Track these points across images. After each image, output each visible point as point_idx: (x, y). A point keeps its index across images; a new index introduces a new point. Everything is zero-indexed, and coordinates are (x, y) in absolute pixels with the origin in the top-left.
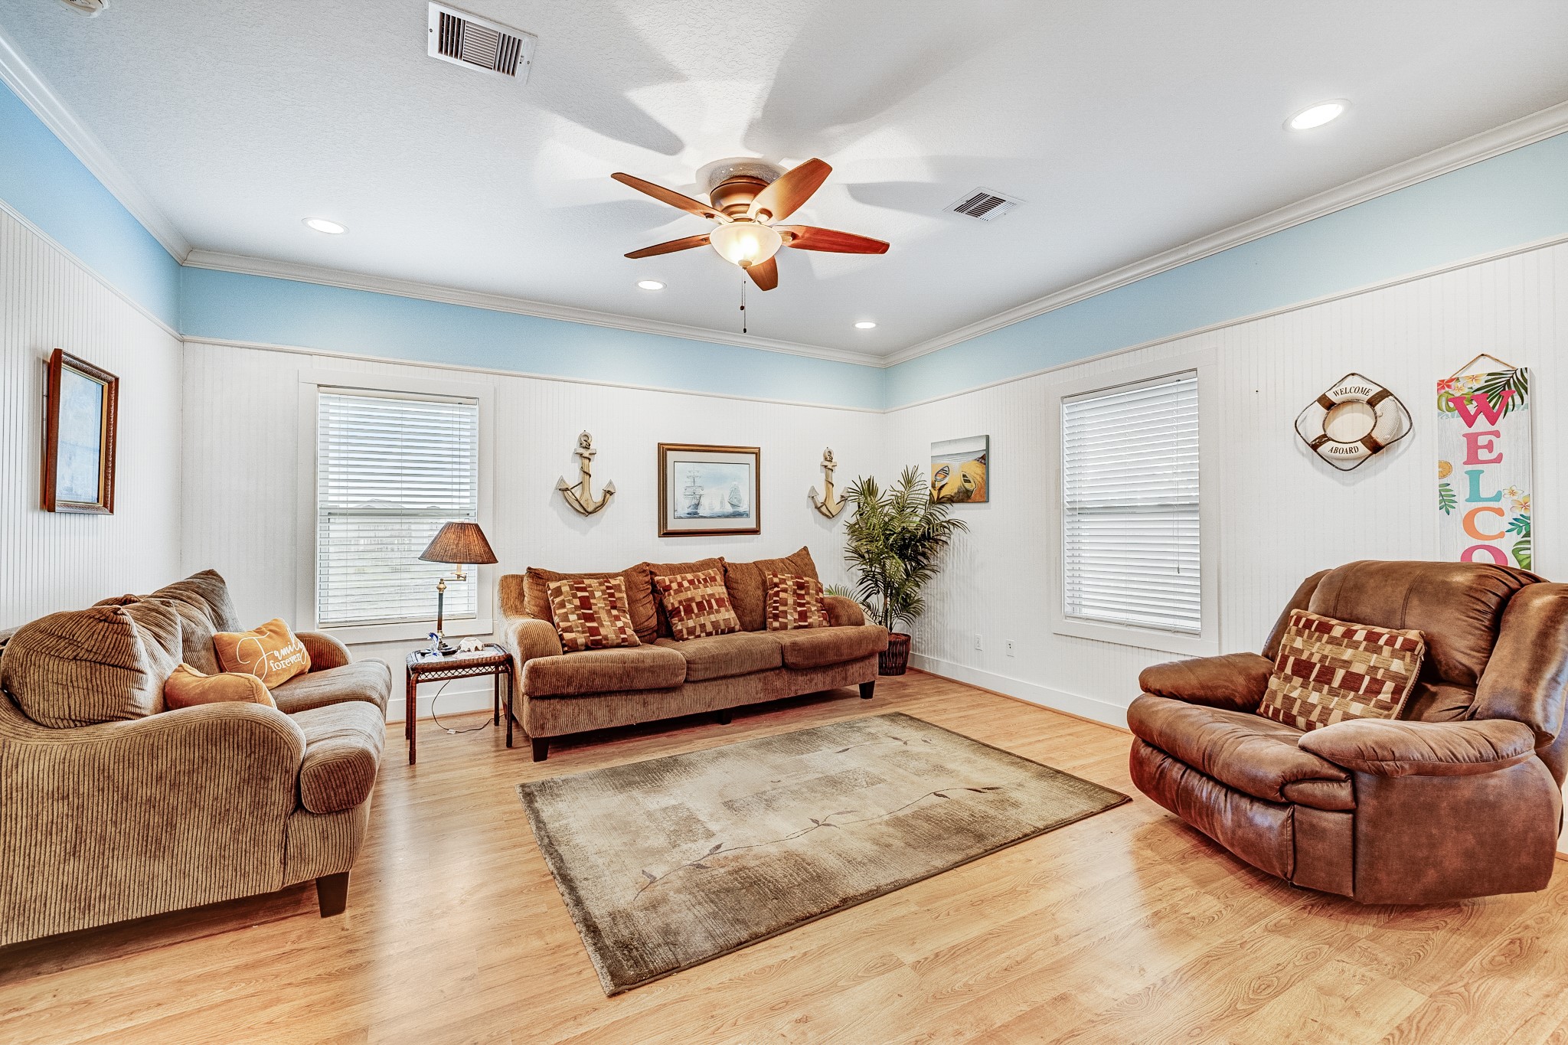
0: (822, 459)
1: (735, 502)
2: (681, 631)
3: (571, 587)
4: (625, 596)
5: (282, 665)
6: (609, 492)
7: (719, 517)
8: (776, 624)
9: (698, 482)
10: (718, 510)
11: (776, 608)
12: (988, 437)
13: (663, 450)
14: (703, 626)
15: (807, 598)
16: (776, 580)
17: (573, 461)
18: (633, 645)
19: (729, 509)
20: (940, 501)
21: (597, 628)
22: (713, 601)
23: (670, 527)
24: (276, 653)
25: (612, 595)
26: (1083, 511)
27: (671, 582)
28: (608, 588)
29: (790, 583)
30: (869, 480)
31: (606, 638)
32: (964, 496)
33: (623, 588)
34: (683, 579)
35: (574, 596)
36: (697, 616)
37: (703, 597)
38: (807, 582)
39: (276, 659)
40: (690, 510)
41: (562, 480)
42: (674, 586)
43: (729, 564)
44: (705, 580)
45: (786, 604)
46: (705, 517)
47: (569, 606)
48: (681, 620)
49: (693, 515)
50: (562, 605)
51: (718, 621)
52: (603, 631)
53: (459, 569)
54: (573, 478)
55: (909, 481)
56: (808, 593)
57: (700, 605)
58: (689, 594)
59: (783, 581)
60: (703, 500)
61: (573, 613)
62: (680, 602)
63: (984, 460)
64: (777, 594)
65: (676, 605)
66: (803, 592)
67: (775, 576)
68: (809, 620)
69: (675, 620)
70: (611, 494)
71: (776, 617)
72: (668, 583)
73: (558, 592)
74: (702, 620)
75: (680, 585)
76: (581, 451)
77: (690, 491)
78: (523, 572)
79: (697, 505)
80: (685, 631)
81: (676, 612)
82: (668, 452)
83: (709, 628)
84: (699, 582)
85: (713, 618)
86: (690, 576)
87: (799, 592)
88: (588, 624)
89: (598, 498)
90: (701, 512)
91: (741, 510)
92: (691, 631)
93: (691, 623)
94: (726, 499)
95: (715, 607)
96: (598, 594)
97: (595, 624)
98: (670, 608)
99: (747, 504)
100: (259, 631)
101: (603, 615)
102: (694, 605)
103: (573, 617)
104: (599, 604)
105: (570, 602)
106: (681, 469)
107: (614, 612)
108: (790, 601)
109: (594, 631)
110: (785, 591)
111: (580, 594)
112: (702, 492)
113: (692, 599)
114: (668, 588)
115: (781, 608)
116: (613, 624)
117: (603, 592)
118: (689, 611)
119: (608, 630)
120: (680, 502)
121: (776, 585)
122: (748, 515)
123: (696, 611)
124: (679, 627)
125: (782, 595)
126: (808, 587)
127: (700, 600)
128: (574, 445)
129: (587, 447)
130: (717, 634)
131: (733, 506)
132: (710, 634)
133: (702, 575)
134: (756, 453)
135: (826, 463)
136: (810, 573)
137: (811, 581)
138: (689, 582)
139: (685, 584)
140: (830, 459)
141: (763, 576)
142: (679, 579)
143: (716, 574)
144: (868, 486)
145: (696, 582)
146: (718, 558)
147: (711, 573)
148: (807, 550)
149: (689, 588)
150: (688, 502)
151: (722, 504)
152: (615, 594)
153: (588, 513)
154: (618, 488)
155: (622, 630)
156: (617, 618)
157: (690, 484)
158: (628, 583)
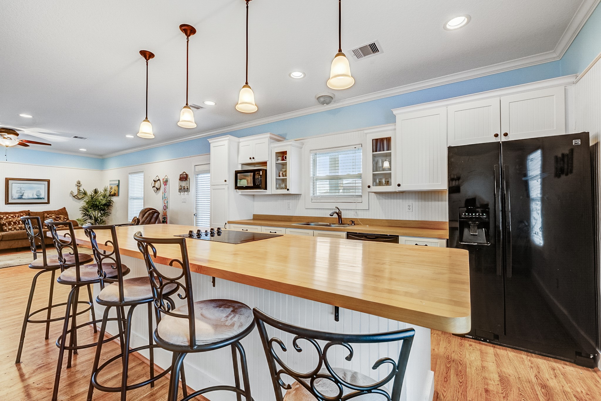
0: (76, 183)
1: (38, 195)
7: (32, 199)
9: (23, 189)
10: (31, 197)
12: (119, 181)
13: (7, 181)
14: (15, 228)
19: (37, 197)
20: (111, 195)
22: (20, 222)
23: (10, 202)
26: (134, 199)
27: (4, 216)
29: (53, 216)
30: (96, 189)
32: (114, 195)
34: (9, 216)
37: (17, 220)
38: (61, 216)
40: (19, 197)
42: (5, 218)
43: (31, 212)
46: (25, 199)
48: (6, 226)
49: (21, 198)
51: (22, 227)
55: (106, 190)
57: (15, 223)
58: (11, 220)
59: (50, 216)
60: (24, 194)
62: (7, 222)
63: (118, 186)
65: (5, 223)
66: (58, 219)
67: (48, 215)
69: (4, 227)
74: (15, 226)
75: (7, 217)
77: (19, 192)
79: (22, 196)
80: (7, 229)
81: (5, 224)
82: (9, 181)
83: (18, 228)
84: (16, 216)
85: (19, 226)
86: (12, 215)
87: (57, 219)
90: (24, 197)
91: (41, 197)
92: (10, 229)
93: (10, 227)
94: (35, 193)
99: (44, 194)
102: (12, 223)
106: (15, 185)
112: (24, 192)
113: (12, 221)
118: (10, 224)
120: (14, 195)
121: (48, 217)
122: (44, 199)
123: (13, 224)
124: (5, 228)
126: (61, 218)
127: (15, 221)
130: (21, 230)
131: (37, 196)
132: (19, 230)
133: (17, 215)
134: (49, 181)
135: (78, 184)
136: (64, 214)
137: (62, 216)
138: (12, 217)
139: (10, 217)
140: (80, 183)
141: (44, 215)
142: (7, 216)
143: (24, 214)
144: (95, 191)
145: (14, 217)
146: (27, 210)
147: (22, 214)
148: (65, 208)
149: (11, 218)
150: (18, 195)
151: (33, 195)
157: (19, 189)
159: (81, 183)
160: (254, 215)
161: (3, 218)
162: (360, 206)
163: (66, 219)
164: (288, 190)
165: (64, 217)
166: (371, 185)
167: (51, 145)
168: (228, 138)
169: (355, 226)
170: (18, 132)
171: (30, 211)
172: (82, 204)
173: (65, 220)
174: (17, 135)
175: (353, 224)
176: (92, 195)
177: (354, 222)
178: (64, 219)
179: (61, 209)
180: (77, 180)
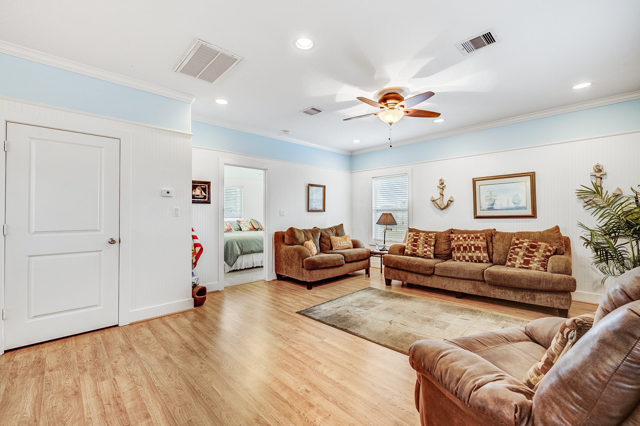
0: (593, 171)
1: (516, 202)
2: (454, 257)
3: (415, 235)
4: (434, 240)
5: (342, 245)
6: (450, 201)
7: (507, 209)
8: (509, 264)
9: (493, 193)
10: (505, 205)
11: (511, 256)
13: (474, 181)
14: (464, 257)
15: (536, 254)
16: (517, 242)
17: (438, 190)
18: (430, 258)
19: (513, 206)
21: (416, 250)
22: (473, 247)
23: (478, 214)
24: (341, 242)
25: (427, 239)
27: (455, 237)
28: (427, 236)
29: (526, 244)
31: (418, 253)
33: (433, 237)
34: (461, 236)
36: (462, 252)
37: (468, 245)
38: (540, 245)
39: (341, 244)
40: (489, 207)
41: (432, 197)
42: (456, 239)
43: (496, 232)
45: (517, 255)
46: (498, 210)
48: (455, 253)
49: (491, 209)
51: (472, 256)
52: (418, 251)
53: (386, 227)
54: (437, 196)
56: (537, 251)
57: (465, 248)
58: (461, 243)
59: (522, 243)
60: (496, 202)
61: (410, 243)
62: (456, 246)
64: (514, 249)
65: (454, 246)
66: (534, 250)
67: (518, 239)
68: (530, 265)
69: (453, 252)
70: (452, 201)
71: (510, 260)
72: (453, 237)
74: (464, 254)
75: (458, 238)
76: (440, 186)
77: (489, 198)
78: (408, 229)
79: (493, 204)
80: (455, 258)
81: (454, 249)
82: (476, 182)
83: (467, 258)
84: (469, 238)
85: (470, 254)
86: (465, 235)
87: (531, 249)
88: (413, 248)
89: (446, 204)
90: (495, 207)
91: (521, 205)
92: (458, 258)
93: (459, 255)
94: (511, 200)
95: (473, 249)
96: (422, 238)
97: (416, 248)
98: (452, 247)
99: (526, 202)
100: (341, 238)
101: (421, 245)
102: (462, 248)
104: (421, 242)
106: (484, 189)
107: (426, 245)
108: (521, 254)
109: (415, 250)
110: (520, 248)
111: (415, 237)
112: (495, 198)
113: (462, 245)
114: (453, 239)
115: (514, 256)
116: (423, 249)
117: (424, 238)
118: (459, 249)
119: (420, 251)
120: (483, 203)
121: (516, 244)
122: (526, 208)
123: (462, 250)
124: (454, 255)
125: (517, 250)
126: (539, 248)
127: (466, 246)
128: (438, 184)
129: (442, 184)
130: (472, 261)
131: (515, 204)
132: (468, 261)
133: (472, 236)
134: (532, 176)
135: (595, 174)
136: (553, 241)
137: (543, 245)
138: (464, 238)
139: (462, 238)
140: (600, 171)
141: (511, 241)
142: (459, 236)
143: (481, 236)
145: (467, 238)
146: (493, 229)
147: (479, 235)
148: (557, 228)
149: (462, 240)
150: (488, 203)
151: (508, 203)
152: (429, 239)
153: (442, 209)
154: (455, 199)
155: (425, 252)
156: (426, 247)
157: (488, 194)
158: (438, 236)
159: (605, 170)
163: (550, 251)
165: (546, 247)
173: (548, 253)
178: (545, 252)
179: (547, 230)
180: (596, 164)
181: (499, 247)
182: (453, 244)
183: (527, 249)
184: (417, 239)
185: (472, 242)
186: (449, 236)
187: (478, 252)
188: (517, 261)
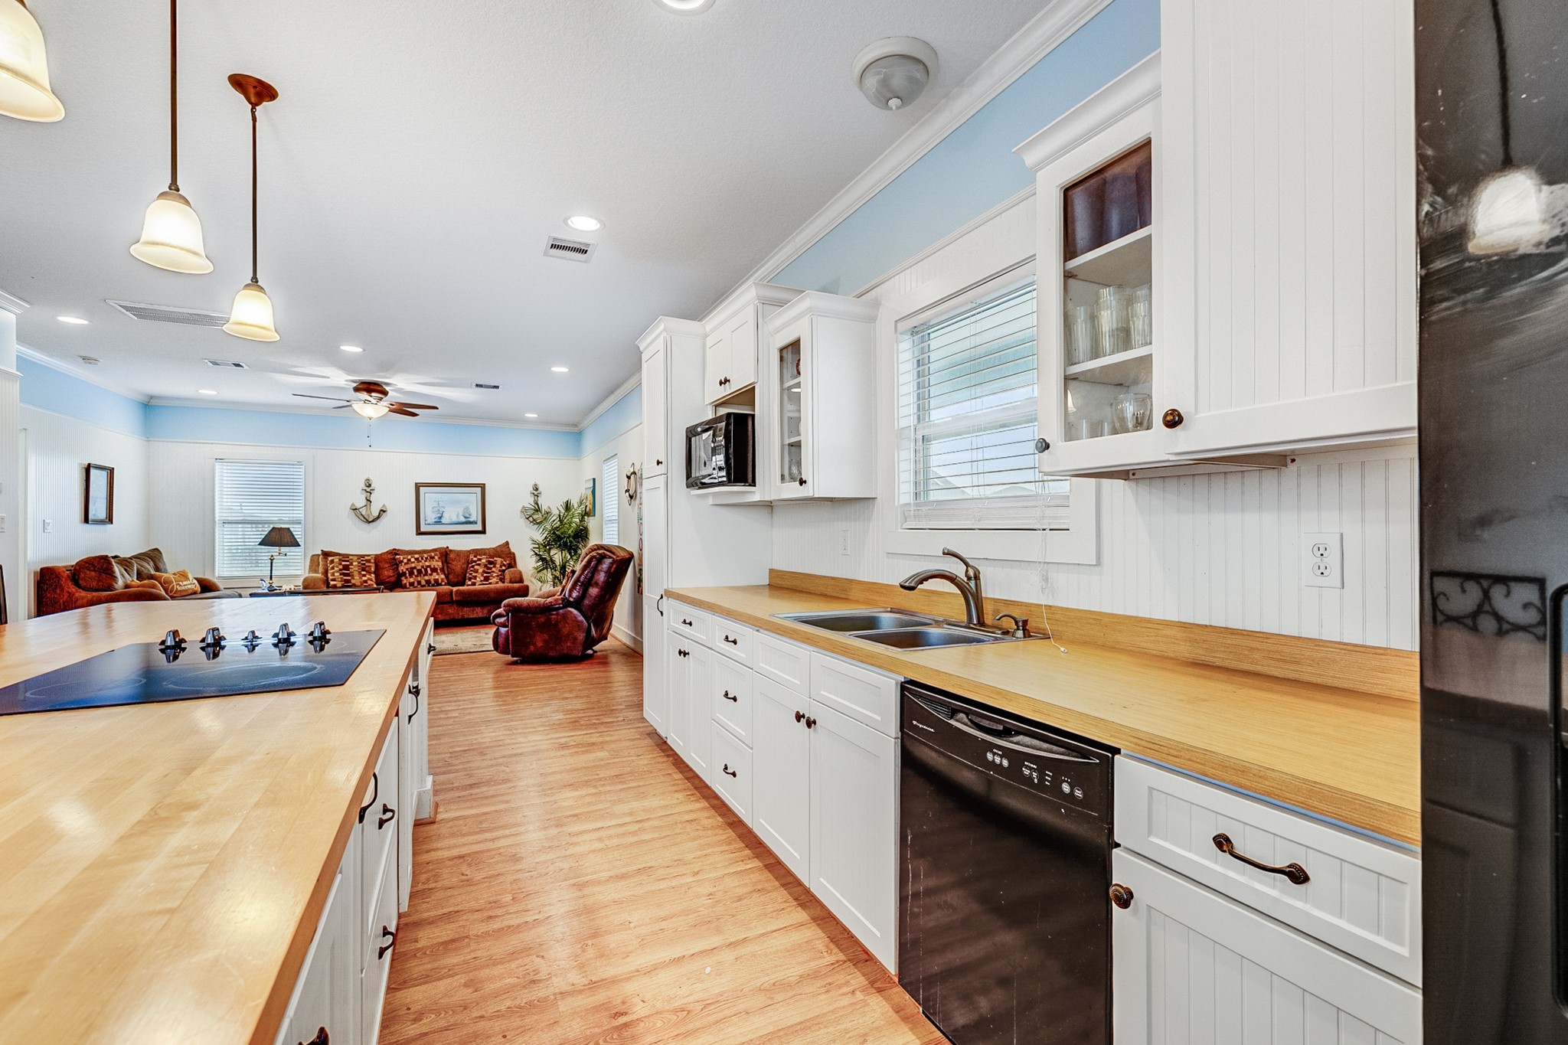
0: (530, 489)
1: (467, 515)
2: (406, 584)
3: (340, 560)
4: (373, 565)
5: (183, 588)
6: (382, 510)
7: (456, 523)
8: (470, 583)
9: (441, 504)
10: (455, 519)
11: (471, 574)
12: (594, 479)
13: (418, 486)
14: (419, 583)
15: (494, 569)
16: (475, 559)
17: (362, 494)
19: (464, 520)
20: (585, 514)
22: (429, 569)
23: (422, 530)
24: (181, 583)
25: (363, 565)
26: (609, 522)
27: (404, 558)
28: (362, 561)
29: (484, 561)
32: (590, 513)
33: (372, 561)
34: (412, 557)
35: (340, 564)
36: (416, 576)
37: (423, 566)
38: (496, 560)
39: (180, 585)
40: (436, 520)
41: (353, 505)
42: (405, 561)
43: (451, 550)
44: (427, 558)
45: (478, 572)
46: (446, 524)
47: (336, 569)
48: (406, 578)
49: (438, 522)
50: (333, 568)
51: (430, 580)
53: (280, 550)
54: (360, 502)
55: (579, 503)
56: (494, 567)
57: (420, 572)
58: (413, 565)
59: (480, 560)
60: (444, 514)
61: (337, 572)
62: (407, 569)
63: (594, 492)
64: (473, 567)
65: (405, 570)
66: (492, 566)
67: (475, 557)
68: (490, 581)
69: (403, 578)
70: (384, 511)
71: (470, 579)
72: (401, 559)
73: (332, 561)
74: (419, 579)
75: (409, 560)
76: (366, 488)
77: (436, 509)
78: (320, 553)
79: (440, 518)
81: (404, 574)
82: (421, 488)
83: (423, 583)
84: (422, 559)
85: (426, 578)
86: (417, 556)
87: (489, 566)
88: (345, 578)
89: (376, 514)
90: (443, 521)
91: (471, 520)
92: (412, 584)
93: (412, 580)
94: (461, 513)
95: (429, 572)
96: (355, 563)
97: (349, 578)
98: (401, 572)
99: (476, 516)
100: (174, 574)
101: (356, 573)
102: (415, 571)
103: (337, 574)
104: (355, 568)
105: (337, 567)
106: (429, 497)
107: (364, 573)
108: (480, 571)
109: (349, 581)
110: (479, 565)
111: (343, 563)
112: (444, 510)
113: (415, 568)
114: (401, 562)
115: (474, 574)
116: (360, 578)
117: (359, 563)
118: (411, 573)
120: (429, 515)
121: (475, 562)
122: (476, 523)
123: (416, 573)
125: (476, 567)
126: (496, 564)
127: (420, 568)
128: (362, 485)
129: (370, 486)
130: (429, 586)
131: (465, 517)
132: (424, 586)
133: (426, 556)
134: (483, 487)
135: (533, 491)
136: (504, 556)
137: (499, 560)
138: (416, 559)
139: (413, 560)
140: (537, 489)
141: (468, 558)
142: (409, 557)
143: (436, 555)
144: (567, 505)
145: (420, 559)
146: (445, 546)
147: (433, 554)
148: (507, 543)
149: (414, 562)
150: (434, 516)
151: (457, 516)
152: (367, 564)
153: (370, 522)
154: (389, 508)
155: (366, 582)
156: (364, 576)
157: (436, 505)
158: (378, 559)
159: (540, 489)
160: (771, 571)
161: (402, 561)
162: (1059, 548)
163: (504, 565)
164: (802, 482)
165: (502, 562)
166: (1053, 436)
167: (437, 408)
168: (662, 327)
169: (1030, 643)
170: (387, 388)
171: (450, 548)
172: (540, 536)
173: (504, 568)
174: (385, 393)
175: (1020, 634)
176: (562, 514)
177: (1025, 622)
178: (501, 567)
179: (499, 546)
180: (533, 483)
181: (457, 566)
182: (402, 568)
183: (486, 566)
184: (349, 565)
185: (427, 564)
186: (394, 559)
187: (435, 574)
188: (478, 579)
